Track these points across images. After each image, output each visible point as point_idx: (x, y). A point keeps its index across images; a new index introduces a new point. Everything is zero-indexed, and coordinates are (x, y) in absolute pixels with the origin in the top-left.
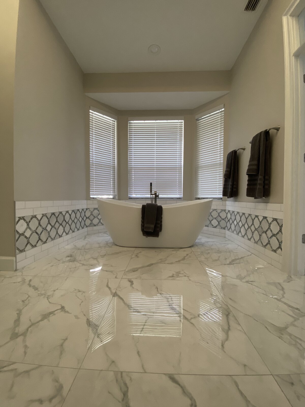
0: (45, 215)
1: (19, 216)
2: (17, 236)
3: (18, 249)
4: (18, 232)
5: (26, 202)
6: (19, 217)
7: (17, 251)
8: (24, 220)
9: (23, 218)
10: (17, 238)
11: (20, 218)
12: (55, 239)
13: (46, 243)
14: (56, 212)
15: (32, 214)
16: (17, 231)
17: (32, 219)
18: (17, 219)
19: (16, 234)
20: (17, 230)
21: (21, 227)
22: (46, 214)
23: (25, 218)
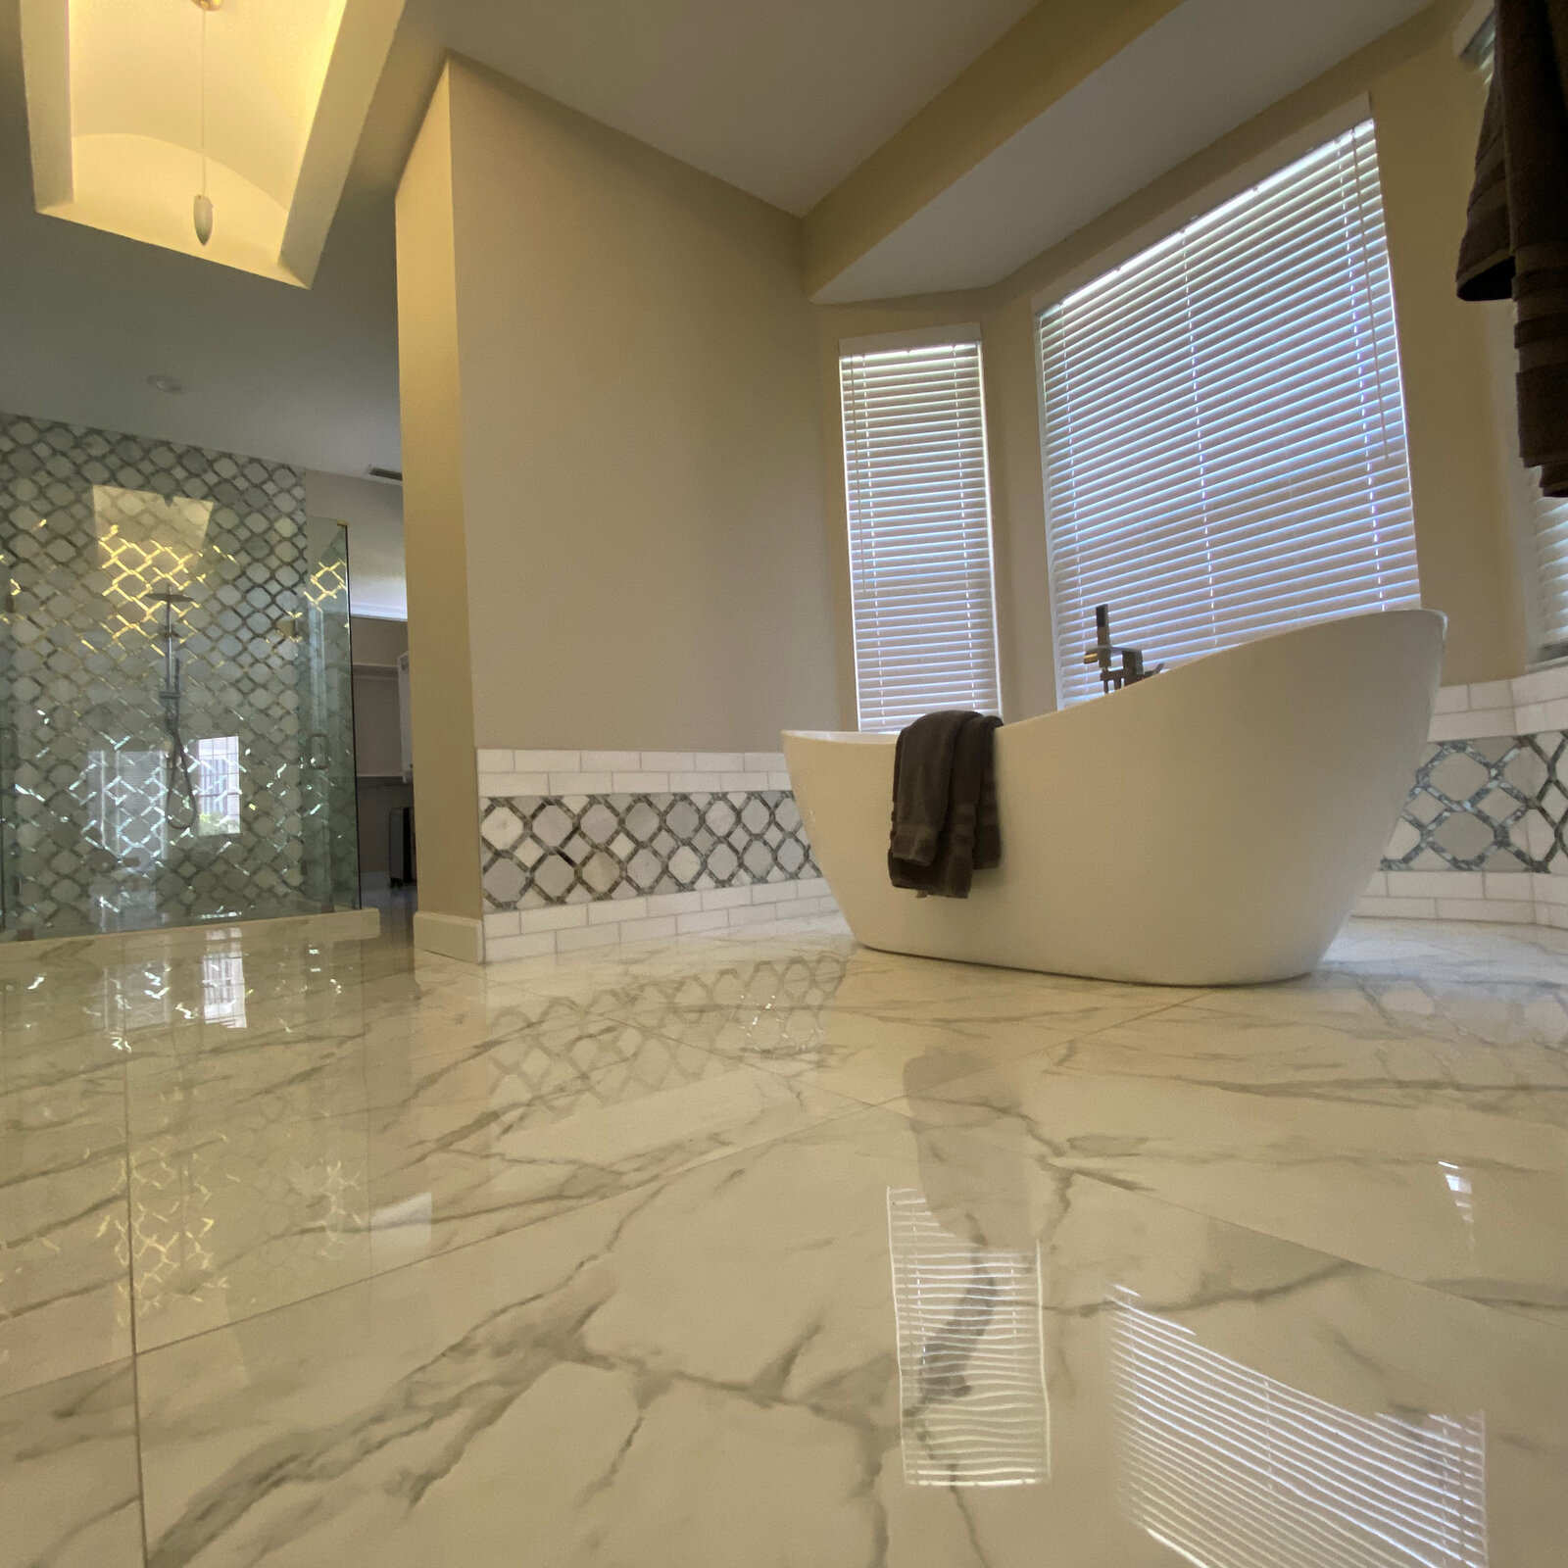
0: (603, 801)
1: (491, 795)
2: (487, 856)
3: (489, 897)
4: (489, 845)
5: (517, 752)
6: (492, 799)
7: (487, 904)
8: (514, 809)
9: (509, 803)
10: (484, 862)
11: (495, 803)
12: (657, 894)
13: (611, 898)
14: (657, 795)
15: (545, 793)
16: (484, 839)
17: (542, 807)
18: (484, 804)
19: (483, 848)
20: (486, 837)
21: (501, 830)
22: (608, 795)
23: (514, 803)
